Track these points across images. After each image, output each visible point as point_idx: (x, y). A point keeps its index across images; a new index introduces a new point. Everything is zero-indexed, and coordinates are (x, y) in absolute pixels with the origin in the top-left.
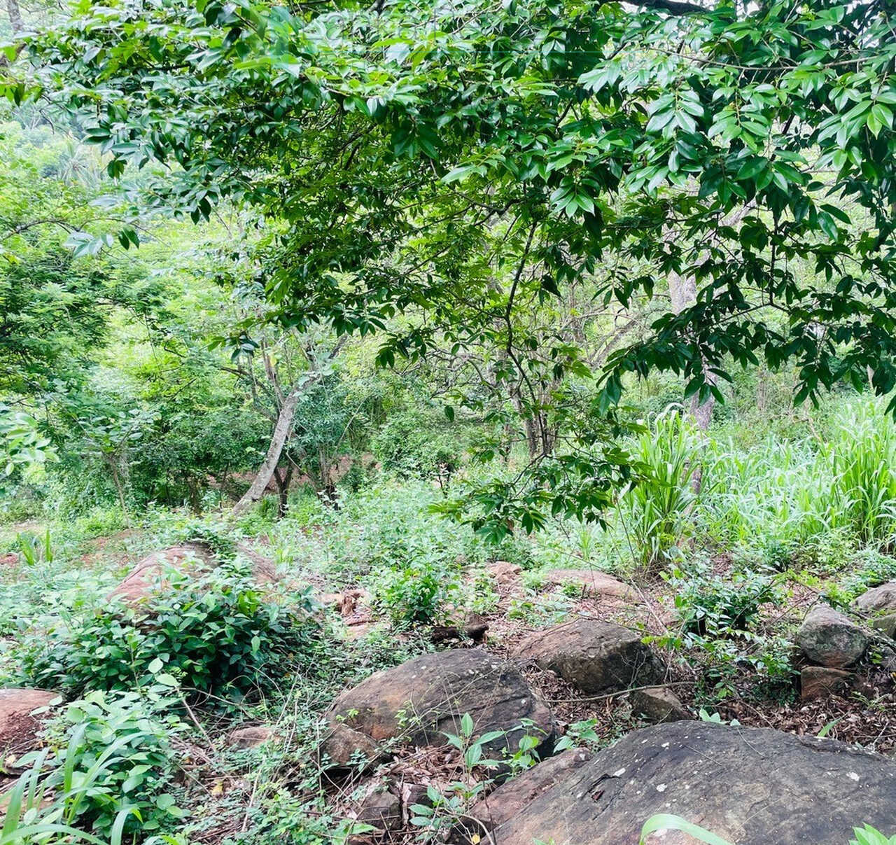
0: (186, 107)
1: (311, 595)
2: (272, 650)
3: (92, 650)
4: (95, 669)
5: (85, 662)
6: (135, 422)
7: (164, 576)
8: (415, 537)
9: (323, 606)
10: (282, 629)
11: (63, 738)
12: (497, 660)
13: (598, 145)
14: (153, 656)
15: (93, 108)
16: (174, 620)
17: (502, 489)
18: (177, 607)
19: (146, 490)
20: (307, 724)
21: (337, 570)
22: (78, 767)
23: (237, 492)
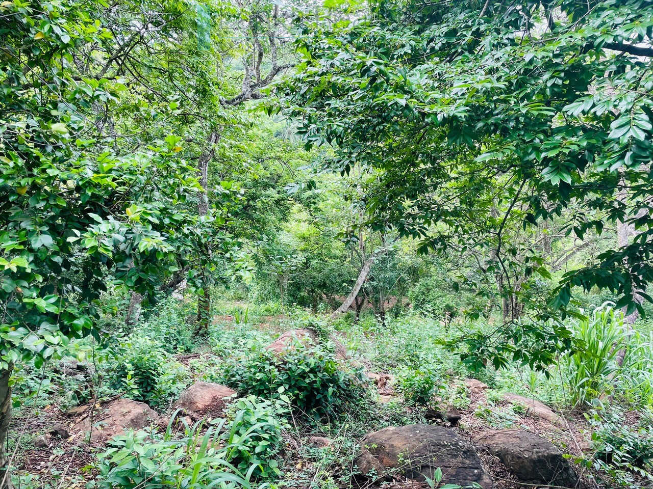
0: (344, 117)
1: (363, 372)
2: (338, 397)
3: (255, 373)
4: (254, 384)
5: (251, 379)
6: (294, 261)
7: (293, 343)
8: (424, 352)
9: (368, 380)
10: (345, 387)
11: (233, 416)
12: (463, 440)
13: (577, 142)
14: (281, 385)
15: (301, 117)
16: (294, 368)
17: (482, 338)
18: (296, 361)
19: (294, 296)
20: (349, 444)
21: (379, 360)
22: (237, 433)
23: (336, 305)
